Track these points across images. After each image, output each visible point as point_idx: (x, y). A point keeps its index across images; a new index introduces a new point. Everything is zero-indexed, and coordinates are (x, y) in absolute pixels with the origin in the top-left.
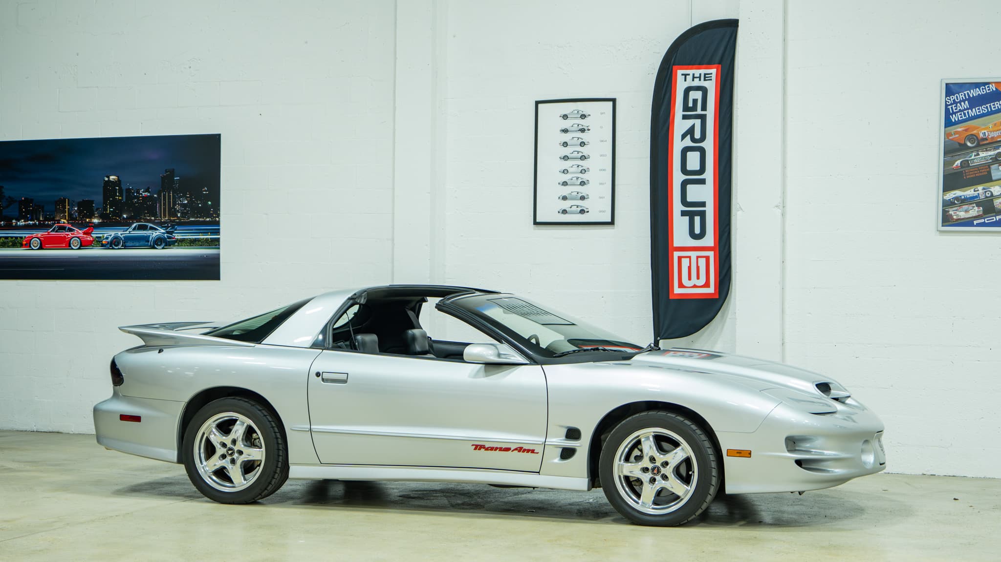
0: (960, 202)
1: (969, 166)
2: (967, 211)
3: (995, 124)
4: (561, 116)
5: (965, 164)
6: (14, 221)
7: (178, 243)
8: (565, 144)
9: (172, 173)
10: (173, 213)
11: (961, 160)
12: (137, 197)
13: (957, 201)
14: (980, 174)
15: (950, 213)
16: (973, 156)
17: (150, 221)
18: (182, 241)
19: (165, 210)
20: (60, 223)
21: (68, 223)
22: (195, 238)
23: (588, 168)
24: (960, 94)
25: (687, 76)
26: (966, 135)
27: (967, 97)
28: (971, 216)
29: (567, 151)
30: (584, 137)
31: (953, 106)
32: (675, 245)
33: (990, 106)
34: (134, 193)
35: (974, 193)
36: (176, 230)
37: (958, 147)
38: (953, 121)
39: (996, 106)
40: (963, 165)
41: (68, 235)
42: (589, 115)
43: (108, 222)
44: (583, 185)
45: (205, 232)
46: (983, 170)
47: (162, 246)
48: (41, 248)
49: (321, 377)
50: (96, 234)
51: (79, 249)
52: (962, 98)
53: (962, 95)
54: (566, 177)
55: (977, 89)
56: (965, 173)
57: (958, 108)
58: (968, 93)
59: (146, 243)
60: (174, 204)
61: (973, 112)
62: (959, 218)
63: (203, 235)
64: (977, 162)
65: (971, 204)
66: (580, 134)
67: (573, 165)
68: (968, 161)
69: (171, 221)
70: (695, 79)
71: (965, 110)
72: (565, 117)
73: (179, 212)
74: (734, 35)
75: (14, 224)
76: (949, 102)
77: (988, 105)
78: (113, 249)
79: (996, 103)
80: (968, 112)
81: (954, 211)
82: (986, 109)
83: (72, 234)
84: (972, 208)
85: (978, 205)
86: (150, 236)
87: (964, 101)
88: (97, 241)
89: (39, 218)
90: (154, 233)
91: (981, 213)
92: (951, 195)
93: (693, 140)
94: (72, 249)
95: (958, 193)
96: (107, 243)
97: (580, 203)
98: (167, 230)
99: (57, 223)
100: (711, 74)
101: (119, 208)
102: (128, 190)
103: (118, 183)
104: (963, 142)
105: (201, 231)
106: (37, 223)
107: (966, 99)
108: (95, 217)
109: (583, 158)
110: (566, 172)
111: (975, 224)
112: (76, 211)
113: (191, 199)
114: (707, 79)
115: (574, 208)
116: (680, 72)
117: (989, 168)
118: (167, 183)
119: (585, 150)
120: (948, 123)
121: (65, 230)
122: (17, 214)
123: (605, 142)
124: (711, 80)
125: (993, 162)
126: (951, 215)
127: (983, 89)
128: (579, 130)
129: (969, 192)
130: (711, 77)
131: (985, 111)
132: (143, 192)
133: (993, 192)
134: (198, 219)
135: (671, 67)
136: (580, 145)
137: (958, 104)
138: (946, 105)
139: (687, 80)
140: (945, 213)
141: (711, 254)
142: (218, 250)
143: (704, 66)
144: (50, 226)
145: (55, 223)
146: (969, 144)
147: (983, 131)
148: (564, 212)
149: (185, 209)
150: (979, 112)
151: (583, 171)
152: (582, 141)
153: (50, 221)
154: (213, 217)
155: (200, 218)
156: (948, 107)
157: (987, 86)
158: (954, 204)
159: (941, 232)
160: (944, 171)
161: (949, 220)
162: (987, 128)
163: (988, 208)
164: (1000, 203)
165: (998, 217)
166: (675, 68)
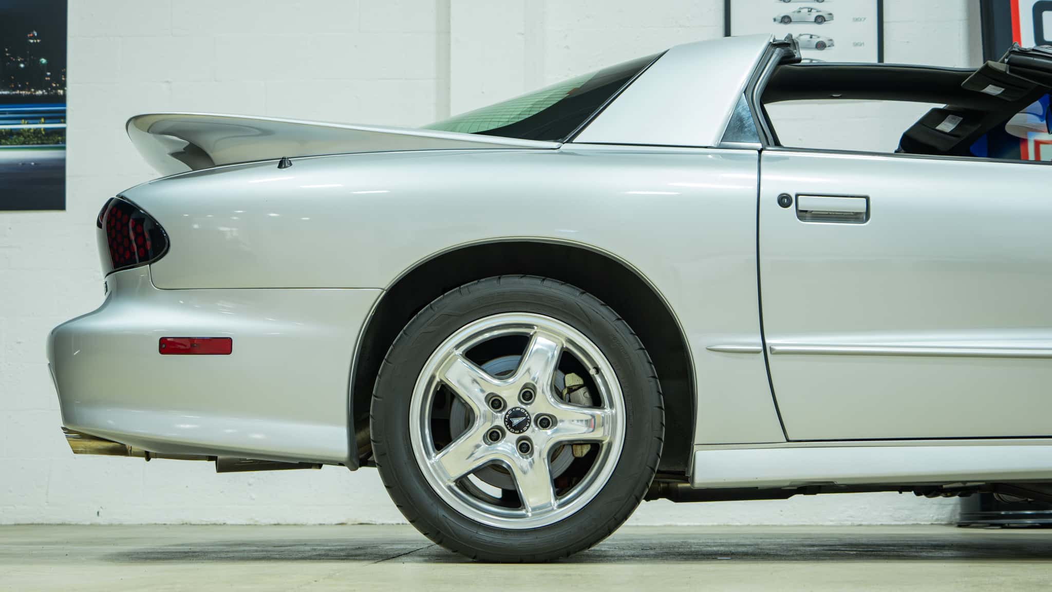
22: (11, 130)
45: (34, 118)
63: (28, 124)
134: (18, 92)
142: (62, 151)
154: (53, 88)
155: (21, 89)
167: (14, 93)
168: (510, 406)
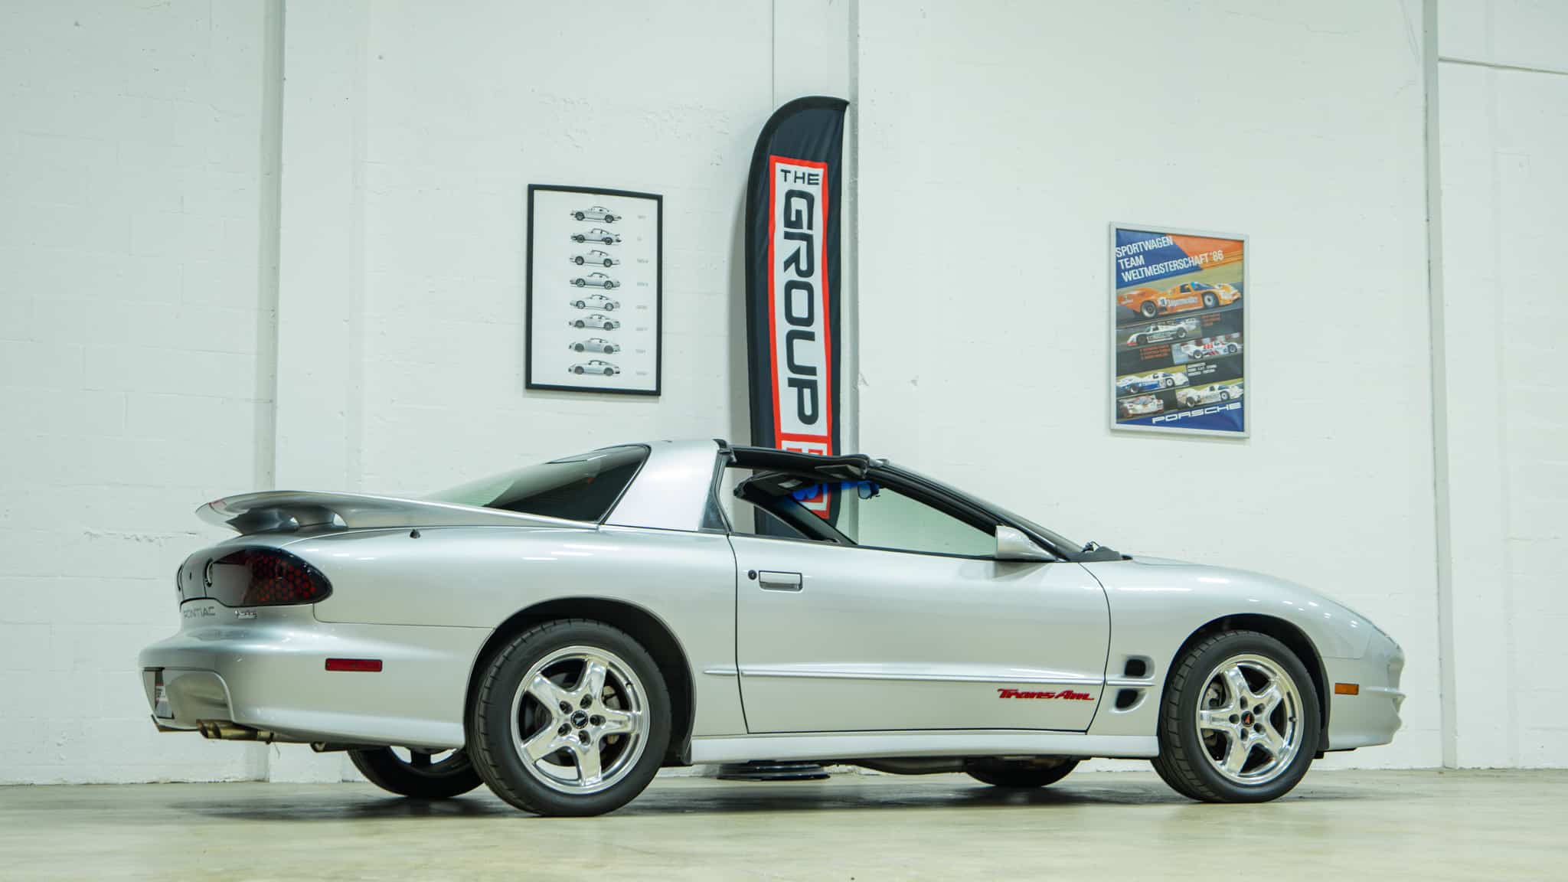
0: (1136, 391)
1: (1146, 343)
2: (1144, 404)
3: (1174, 290)
4: (572, 214)
5: (1142, 339)
8: (580, 260)
11: (1137, 334)
13: (1134, 390)
14: (1160, 355)
15: (1126, 405)
16: (1152, 330)
23: (617, 303)
24: (1133, 245)
25: (788, 174)
26: (1141, 302)
28: (1148, 411)
29: (583, 272)
30: (611, 251)
31: (1125, 260)
32: (785, 429)
33: (1169, 265)
35: (1154, 379)
37: (1133, 316)
38: (1126, 280)
39: (1174, 265)
40: (1140, 341)
42: (620, 218)
44: (608, 329)
46: (1163, 350)
49: (757, 578)
52: (1136, 250)
53: (1136, 246)
54: (582, 314)
55: (1153, 241)
56: (1143, 352)
57: (1132, 264)
58: (1142, 244)
61: (1150, 271)
62: (1135, 413)
64: (1156, 339)
65: (1150, 395)
66: (603, 247)
67: (593, 296)
68: (1145, 336)
70: (797, 180)
71: (1143, 266)
72: (580, 216)
76: (1120, 254)
77: (1166, 264)
79: (1174, 262)
80: (1143, 270)
81: (1130, 402)
82: (1164, 269)
84: (1151, 400)
85: (1158, 398)
87: (1138, 254)
91: (1161, 407)
92: (1126, 381)
93: (799, 272)
95: (1134, 379)
97: (605, 357)
100: (817, 175)
104: (1138, 310)
107: (1140, 253)
109: (609, 285)
110: (581, 305)
111: (1154, 422)
114: (811, 182)
115: (595, 365)
116: (779, 167)
117: (1170, 347)
119: (611, 273)
120: (1121, 283)
123: (645, 263)
124: (817, 184)
125: (1174, 340)
126: (1126, 410)
127: (1159, 241)
128: (602, 240)
129: (1147, 379)
130: (817, 180)
131: (1162, 270)
133: (1175, 379)
135: (767, 157)
136: (604, 264)
137: (1132, 259)
138: (1118, 259)
139: (788, 179)
140: (1119, 404)
141: (823, 448)
143: (808, 162)
146: (1146, 314)
147: (1162, 298)
148: (579, 370)
150: (1157, 271)
151: (609, 307)
152: (608, 257)
156: (1119, 261)
157: (1163, 238)
158: (1129, 393)
159: (1114, 431)
160: (1117, 347)
161: (1125, 415)
162: (1165, 295)
163: (1170, 402)
164: (1184, 396)
165: (1180, 415)
166: (772, 157)
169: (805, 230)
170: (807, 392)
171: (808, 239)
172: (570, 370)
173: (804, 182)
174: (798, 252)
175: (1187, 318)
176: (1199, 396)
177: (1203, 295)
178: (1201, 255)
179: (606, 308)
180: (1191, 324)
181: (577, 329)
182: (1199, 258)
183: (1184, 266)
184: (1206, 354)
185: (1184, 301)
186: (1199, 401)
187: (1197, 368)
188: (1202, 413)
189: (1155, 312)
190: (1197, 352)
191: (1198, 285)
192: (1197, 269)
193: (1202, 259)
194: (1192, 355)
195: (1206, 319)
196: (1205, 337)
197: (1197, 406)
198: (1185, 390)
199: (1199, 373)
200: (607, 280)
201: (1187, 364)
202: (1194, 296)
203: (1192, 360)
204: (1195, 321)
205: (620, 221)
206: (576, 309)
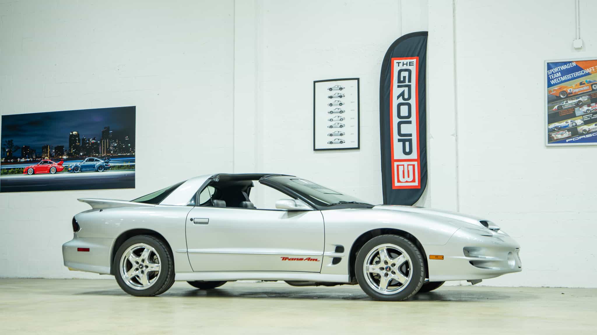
0: (558, 129)
1: (562, 109)
2: (562, 134)
3: (576, 85)
4: (328, 89)
5: (560, 107)
6: (19, 159)
7: (112, 169)
8: (331, 105)
9: (108, 129)
10: (108, 151)
11: (558, 106)
12: (88, 143)
13: (557, 129)
14: (569, 113)
15: (553, 136)
16: (565, 103)
17: (95, 156)
18: (114, 167)
19: (104, 149)
20: (44, 159)
21: (49, 159)
23: (344, 118)
24: (556, 68)
25: (400, 64)
26: (560, 91)
27: (560, 70)
28: (564, 137)
29: (332, 109)
31: (552, 75)
32: (396, 158)
33: (573, 75)
34: (86, 141)
35: (566, 124)
36: (110, 161)
37: (555, 98)
38: (552, 84)
39: (577, 74)
40: (559, 108)
41: (49, 166)
42: (344, 88)
43: (72, 158)
44: (341, 127)
45: (127, 161)
46: (571, 111)
47: (102, 170)
48: (34, 174)
50: (65, 164)
51: (55, 173)
52: (557, 70)
53: (557, 69)
54: (332, 123)
55: (566, 65)
56: (560, 113)
57: (555, 77)
58: (560, 68)
59: (93, 169)
60: (109, 146)
61: (563, 79)
62: (558, 138)
64: (567, 107)
65: (565, 130)
66: (339, 99)
67: (335, 117)
68: (561, 106)
69: (108, 156)
70: (404, 65)
71: (559, 77)
72: (331, 89)
73: (112, 151)
74: (426, 40)
75: (19, 161)
76: (549, 73)
77: (572, 74)
78: (74, 172)
79: (576, 73)
80: (561, 79)
81: (555, 134)
82: (571, 77)
83: (52, 165)
84: (565, 132)
85: (569, 130)
86: (95, 165)
87: (558, 72)
88: (66, 169)
89: (33, 157)
90: (98, 163)
91: (570, 135)
92: (552, 126)
93: (404, 99)
94: (51, 173)
95: (557, 124)
96: (71, 169)
97: (340, 137)
98: (105, 161)
99: (43, 159)
100: (413, 62)
101: (78, 149)
102: (83, 139)
103: (78, 136)
104: (558, 95)
105: (125, 161)
106: (32, 159)
107: (559, 71)
108: (64, 156)
109: (341, 112)
110: (331, 120)
111: (567, 142)
112: (54, 152)
113: (119, 144)
114: (411, 65)
115: (337, 140)
116: (395, 61)
117: (574, 109)
118: (105, 135)
119: (342, 108)
120: (550, 85)
121: (47, 163)
122: (20, 155)
123: (354, 103)
124: (413, 65)
125: (576, 106)
126: (553, 137)
127: (568, 65)
128: (339, 97)
129: (563, 124)
130: (413, 64)
131: (570, 77)
132: (92, 140)
133: (577, 122)
134: (123, 154)
135: (390, 59)
136: (340, 105)
137: (555, 74)
138: (548, 75)
139: (399, 65)
140: (549, 135)
141: (416, 163)
142: (134, 171)
143: (409, 58)
144: (38, 161)
145: (42, 160)
146: (562, 96)
147: (570, 89)
148: (331, 143)
149: (116, 149)
150: (567, 78)
151: (341, 120)
152: (340, 102)
153: (39, 158)
154: (131, 153)
155: (124, 153)
156: (549, 76)
157: (570, 64)
158: (555, 130)
159: (548, 147)
160: (548, 112)
161: (553, 140)
162: (572, 87)
163: (574, 131)
164: (581, 129)
165: (580, 138)
166: (392, 59)
167: (122, 154)
168: (140, 263)
169: (407, 83)
170: (407, 144)
171: (409, 87)
172: (328, 143)
173: (407, 65)
174: (404, 91)
175: (583, 96)
176: (589, 129)
177: (592, 85)
178: (590, 68)
179: (340, 120)
180: (585, 98)
181: (330, 129)
182: (589, 69)
183: (582, 74)
184: (592, 110)
185: (582, 89)
186: (589, 131)
187: (588, 116)
188: (592, 136)
189: (566, 95)
190: (588, 110)
191: (589, 81)
192: (589, 74)
193: (590, 70)
194: (585, 111)
195: (593, 95)
196: (592, 103)
197: (589, 132)
198: (582, 127)
199: (589, 119)
200: (341, 110)
201: (583, 116)
202: (586, 86)
203: (586, 113)
204: (587, 97)
205: (345, 89)
206: (330, 122)
